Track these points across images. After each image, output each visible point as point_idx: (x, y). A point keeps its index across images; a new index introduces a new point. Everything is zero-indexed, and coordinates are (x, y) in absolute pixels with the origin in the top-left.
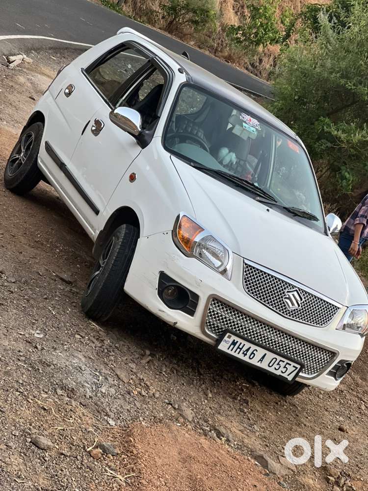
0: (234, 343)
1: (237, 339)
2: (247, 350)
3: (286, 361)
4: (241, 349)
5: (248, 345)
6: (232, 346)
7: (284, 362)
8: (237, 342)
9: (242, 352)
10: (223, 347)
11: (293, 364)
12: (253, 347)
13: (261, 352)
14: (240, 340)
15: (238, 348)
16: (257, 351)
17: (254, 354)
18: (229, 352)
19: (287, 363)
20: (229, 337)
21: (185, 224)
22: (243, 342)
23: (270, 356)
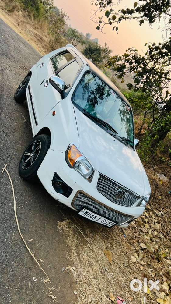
0: (86, 213)
1: (88, 211)
2: (92, 216)
3: (110, 221)
4: (89, 215)
5: (93, 214)
6: (85, 214)
7: (109, 221)
8: (88, 212)
9: (90, 216)
10: (81, 213)
11: (112, 222)
12: (96, 215)
13: (99, 217)
14: (89, 212)
15: (88, 215)
16: (97, 216)
17: (95, 218)
18: (83, 216)
19: (110, 222)
20: (85, 210)
22: (91, 213)
23: (103, 219)
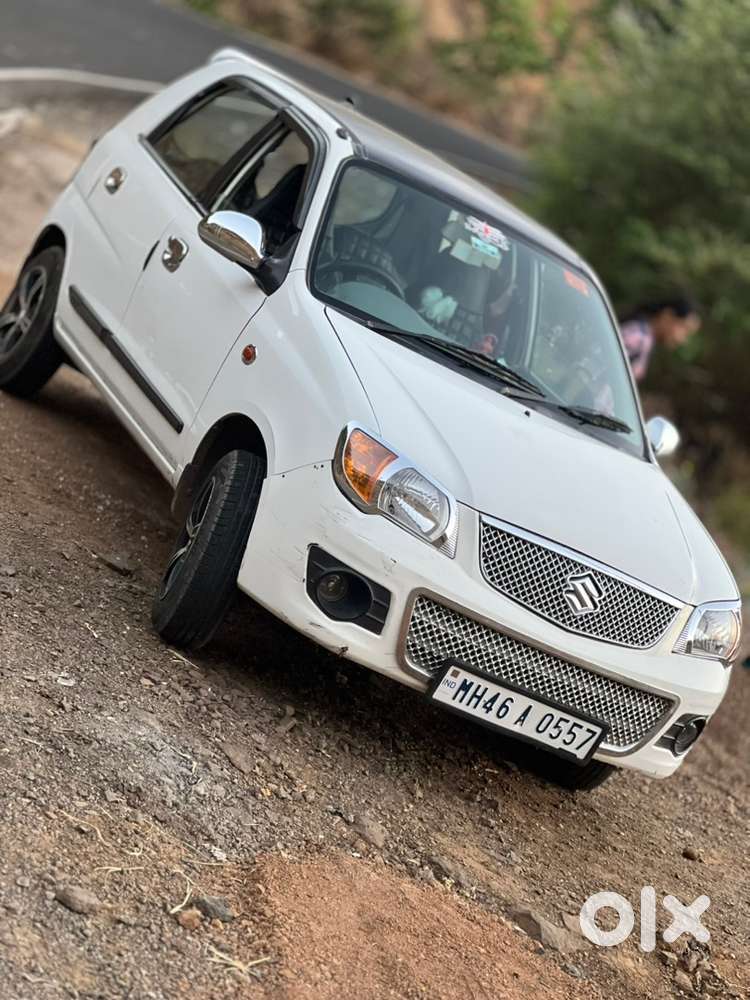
0: (465, 687)
1: (470, 678)
2: (493, 700)
3: (573, 720)
4: (480, 698)
5: (493, 689)
6: (462, 693)
7: (567, 721)
8: (472, 684)
9: (481, 703)
10: (444, 694)
12: (505, 694)
13: (520, 703)
14: (476, 681)
15: (474, 695)
16: (512, 700)
17: (507, 708)
18: (455, 704)
19: (575, 725)
20: (455, 674)
21: (358, 446)
22: (484, 684)
23: (540, 710)
